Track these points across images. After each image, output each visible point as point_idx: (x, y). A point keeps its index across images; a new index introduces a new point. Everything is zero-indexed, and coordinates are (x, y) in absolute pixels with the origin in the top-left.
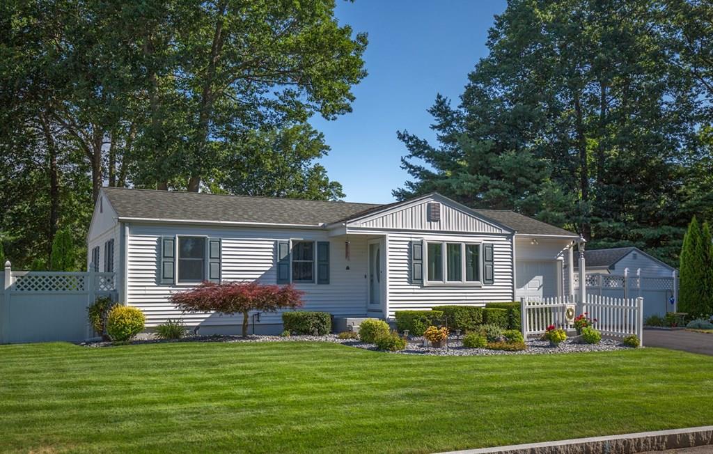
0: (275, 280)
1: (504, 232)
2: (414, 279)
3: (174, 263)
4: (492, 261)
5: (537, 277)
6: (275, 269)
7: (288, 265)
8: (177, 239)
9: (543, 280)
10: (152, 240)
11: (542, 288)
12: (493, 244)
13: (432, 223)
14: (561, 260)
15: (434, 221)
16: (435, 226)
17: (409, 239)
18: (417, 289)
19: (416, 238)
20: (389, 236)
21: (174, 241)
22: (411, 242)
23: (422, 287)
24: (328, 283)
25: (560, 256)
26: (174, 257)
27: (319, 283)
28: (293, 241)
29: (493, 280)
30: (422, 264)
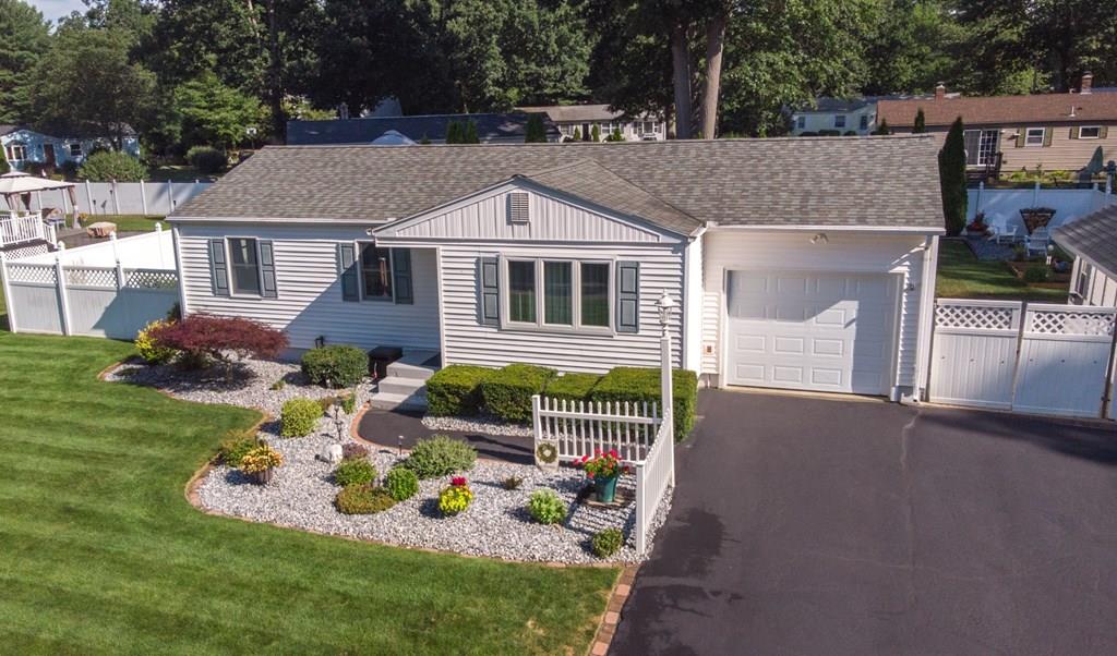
0: (340, 295)
1: (663, 239)
2: (487, 317)
3: (226, 269)
4: (636, 293)
5: (843, 304)
6: (340, 281)
7: (356, 275)
8: (226, 241)
9: (859, 310)
10: (201, 242)
11: (854, 325)
12: (638, 263)
13: (516, 226)
14: (902, 275)
15: (519, 223)
16: (521, 232)
17: (477, 255)
18: (491, 332)
19: (488, 252)
20: (441, 250)
21: (223, 242)
22: (479, 259)
23: (500, 330)
24: (412, 303)
25: (899, 264)
26: (225, 263)
27: (397, 302)
28: (360, 243)
29: (636, 326)
30: (498, 294)
